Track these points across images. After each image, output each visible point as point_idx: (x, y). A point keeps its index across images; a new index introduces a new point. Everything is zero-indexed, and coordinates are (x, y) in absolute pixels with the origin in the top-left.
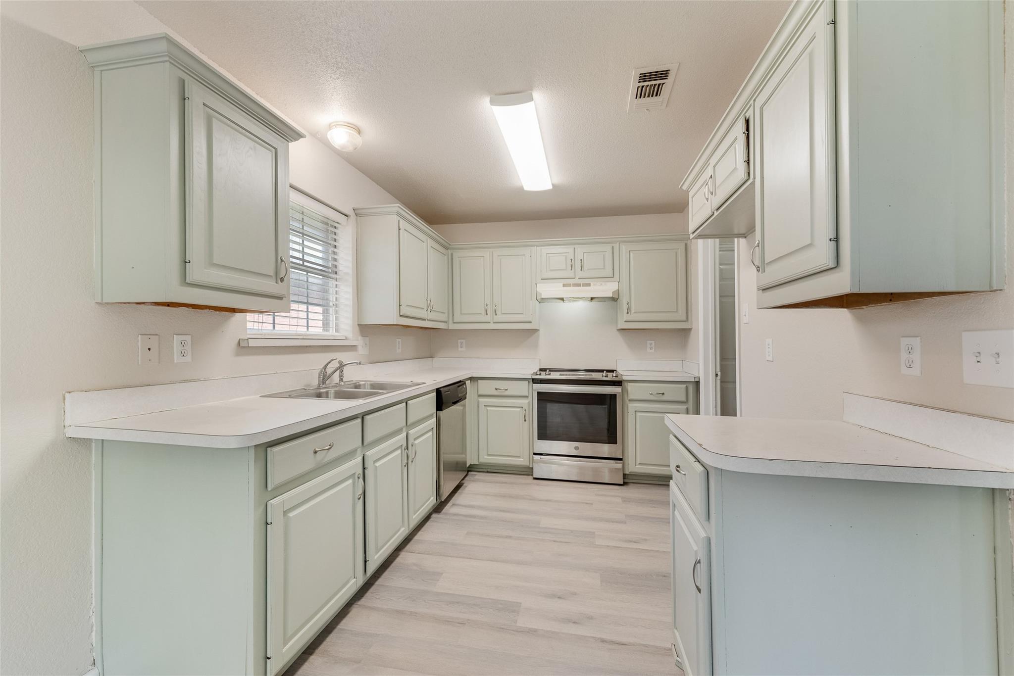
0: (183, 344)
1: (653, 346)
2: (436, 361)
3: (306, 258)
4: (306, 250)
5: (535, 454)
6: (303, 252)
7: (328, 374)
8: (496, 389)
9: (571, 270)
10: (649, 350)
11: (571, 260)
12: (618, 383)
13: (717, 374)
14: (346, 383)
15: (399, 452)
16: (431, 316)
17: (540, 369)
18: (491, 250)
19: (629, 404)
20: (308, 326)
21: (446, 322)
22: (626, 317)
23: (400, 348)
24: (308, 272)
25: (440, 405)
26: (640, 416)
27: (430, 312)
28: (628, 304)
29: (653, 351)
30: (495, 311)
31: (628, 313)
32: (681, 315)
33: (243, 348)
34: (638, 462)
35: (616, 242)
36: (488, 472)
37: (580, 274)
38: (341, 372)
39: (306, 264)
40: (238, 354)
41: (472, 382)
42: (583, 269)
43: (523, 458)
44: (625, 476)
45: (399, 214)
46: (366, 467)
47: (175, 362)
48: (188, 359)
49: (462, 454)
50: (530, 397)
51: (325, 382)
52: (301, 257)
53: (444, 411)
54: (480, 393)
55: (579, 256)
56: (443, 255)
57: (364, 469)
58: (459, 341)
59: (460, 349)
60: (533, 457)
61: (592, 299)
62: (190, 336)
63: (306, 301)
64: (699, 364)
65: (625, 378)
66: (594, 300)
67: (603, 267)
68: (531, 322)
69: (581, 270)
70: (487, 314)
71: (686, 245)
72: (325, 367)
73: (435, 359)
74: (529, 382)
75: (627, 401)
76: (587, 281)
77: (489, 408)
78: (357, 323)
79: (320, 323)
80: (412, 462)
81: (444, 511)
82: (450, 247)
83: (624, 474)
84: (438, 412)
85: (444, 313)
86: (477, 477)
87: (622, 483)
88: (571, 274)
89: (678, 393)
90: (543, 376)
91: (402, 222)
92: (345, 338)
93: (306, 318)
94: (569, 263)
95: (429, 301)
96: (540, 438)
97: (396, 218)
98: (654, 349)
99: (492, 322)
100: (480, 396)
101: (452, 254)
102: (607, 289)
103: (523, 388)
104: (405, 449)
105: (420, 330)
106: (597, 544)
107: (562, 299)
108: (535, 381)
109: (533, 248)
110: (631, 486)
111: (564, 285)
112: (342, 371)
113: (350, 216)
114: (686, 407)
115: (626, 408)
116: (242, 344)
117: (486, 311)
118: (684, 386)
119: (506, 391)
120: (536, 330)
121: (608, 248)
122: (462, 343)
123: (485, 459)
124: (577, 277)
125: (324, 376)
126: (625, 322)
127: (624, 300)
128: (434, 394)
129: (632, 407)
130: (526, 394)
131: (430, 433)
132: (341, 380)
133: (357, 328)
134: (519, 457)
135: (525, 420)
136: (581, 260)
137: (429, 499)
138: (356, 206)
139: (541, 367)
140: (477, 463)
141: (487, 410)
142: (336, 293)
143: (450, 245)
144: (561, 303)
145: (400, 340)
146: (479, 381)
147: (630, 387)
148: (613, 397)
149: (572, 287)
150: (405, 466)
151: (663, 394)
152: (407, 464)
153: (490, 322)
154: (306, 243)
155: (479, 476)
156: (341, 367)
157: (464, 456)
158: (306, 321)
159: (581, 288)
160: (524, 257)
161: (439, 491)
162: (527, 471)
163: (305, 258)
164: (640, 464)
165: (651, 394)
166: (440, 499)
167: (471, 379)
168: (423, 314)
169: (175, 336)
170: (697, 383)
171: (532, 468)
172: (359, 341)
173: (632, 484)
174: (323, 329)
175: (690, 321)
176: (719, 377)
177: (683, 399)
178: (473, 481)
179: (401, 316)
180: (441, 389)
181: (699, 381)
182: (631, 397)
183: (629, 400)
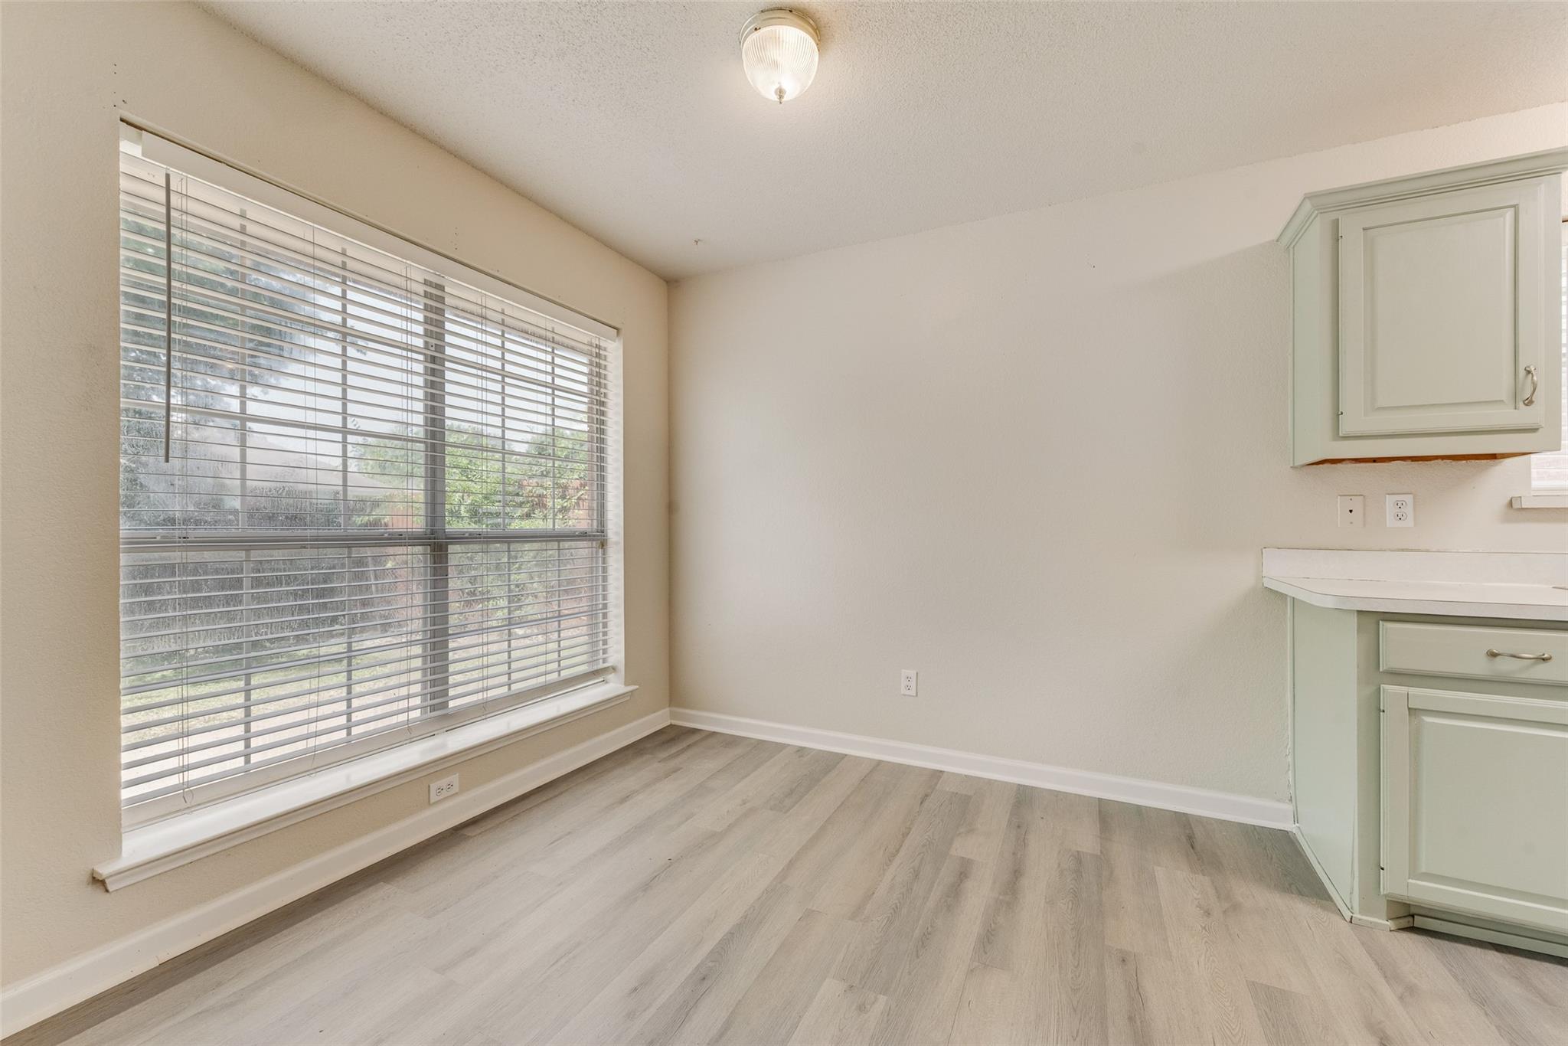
0: (1399, 505)
33: (1514, 509)
40: (1506, 519)
47: (1388, 526)
48: (1409, 522)
62: (1411, 496)
116: (1516, 505)
169: (1387, 496)
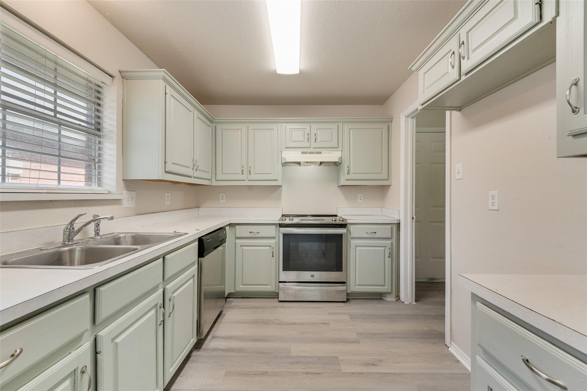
1: (362, 197)
2: (202, 211)
3: (59, 109)
4: (59, 101)
5: (280, 282)
6: (55, 103)
7: (76, 229)
8: (250, 232)
9: (308, 141)
10: (359, 201)
11: (308, 134)
12: (343, 226)
13: (413, 218)
14: (103, 237)
15: (153, 312)
16: (197, 174)
17: (282, 215)
18: (248, 124)
19: (351, 241)
20: (59, 180)
21: (210, 180)
22: (347, 177)
23: (169, 200)
24: (60, 124)
25: (202, 252)
26: (359, 249)
27: (196, 170)
28: (348, 167)
29: (362, 201)
30: (250, 172)
31: (348, 174)
32: (384, 176)
34: (357, 284)
35: (339, 122)
36: (242, 298)
37: (314, 145)
38: (97, 227)
39: (58, 116)
41: (231, 227)
42: (316, 141)
43: (271, 286)
44: (348, 294)
45: (165, 80)
46: (98, 350)
49: (222, 285)
50: (277, 239)
51: (72, 239)
52: (53, 108)
53: (206, 257)
54: (237, 236)
55: (314, 132)
56: (209, 126)
57: (96, 353)
58: (221, 195)
59: (221, 201)
60: (279, 285)
61: (321, 163)
63: (58, 154)
64: (399, 211)
65: (349, 222)
66: (322, 165)
67: (331, 140)
68: (277, 180)
69: (315, 142)
70: (243, 174)
71: (388, 126)
72: (72, 223)
73: (201, 209)
74: (276, 226)
75: (350, 239)
76: (319, 150)
77: (244, 248)
78: (122, 179)
79: (83, 178)
80: (169, 316)
81: (204, 346)
82: (215, 120)
83: (347, 293)
84: (200, 259)
85: (208, 172)
86: (233, 304)
87: (346, 300)
88: (307, 144)
89: (385, 231)
90: (288, 221)
91: (168, 87)
92: (108, 193)
93: (57, 171)
94: (307, 136)
95: (195, 162)
96: (284, 270)
97: (162, 83)
98: (362, 200)
99: (247, 180)
100: (237, 238)
101: (216, 126)
102: (333, 156)
103: (272, 231)
104: (160, 307)
105: (188, 186)
106: (343, 371)
107: (299, 163)
108: (281, 226)
109: (279, 125)
110: (352, 301)
111: (303, 153)
112: (98, 225)
113: (116, 77)
114: (391, 242)
115: (349, 244)
117: (243, 171)
118: (390, 226)
119: (259, 234)
120: (281, 186)
121: (335, 126)
122: (222, 196)
123: (240, 288)
124: (312, 147)
125: (70, 231)
126: (346, 180)
127: (345, 165)
128: (197, 243)
129: (353, 242)
130: (274, 235)
131: (192, 280)
132: (97, 234)
133: (122, 183)
134: (268, 285)
135: (273, 256)
136: (315, 134)
137: (190, 341)
138: (122, 69)
139: (283, 214)
140: (234, 292)
141: (243, 249)
142: (100, 149)
143: (214, 119)
144: (297, 167)
145: (169, 194)
146: (237, 226)
147: (352, 228)
148: (340, 236)
149: (308, 154)
150: (160, 325)
151: (375, 233)
152: (163, 321)
153: (245, 180)
154: (59, 94)
155: (235, 302)
156: (96, 220)
157: (223, 287)
158: (57, 174)
159: (315, 155)
160: (272, 131)
161: (199, 330)
162: (274, 295)
163: (57, 110)
164: (358, 285)
165: (367, 233)
166: (200, 337)
167: (230, 225)
168: (189, 172)
170: (399, 224)
171: (278, 293)
172: (124, 195)
173: (352, 300)
174: (86, 184)
175: (390, 180)
176: (414, 220)
177: (390, 236)
178: (230, 308)
179: (166, 172)
180: (202, 238)
181: (400, 223)
182: (353, 235)
183: (351, 238)
